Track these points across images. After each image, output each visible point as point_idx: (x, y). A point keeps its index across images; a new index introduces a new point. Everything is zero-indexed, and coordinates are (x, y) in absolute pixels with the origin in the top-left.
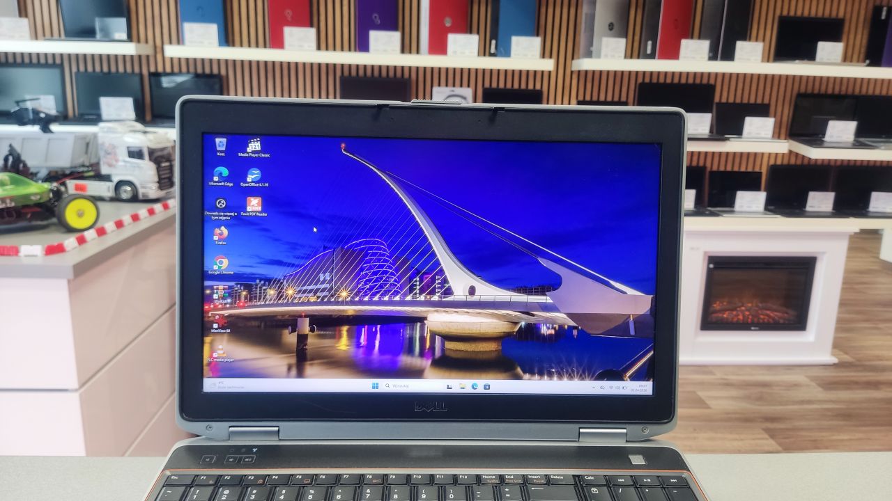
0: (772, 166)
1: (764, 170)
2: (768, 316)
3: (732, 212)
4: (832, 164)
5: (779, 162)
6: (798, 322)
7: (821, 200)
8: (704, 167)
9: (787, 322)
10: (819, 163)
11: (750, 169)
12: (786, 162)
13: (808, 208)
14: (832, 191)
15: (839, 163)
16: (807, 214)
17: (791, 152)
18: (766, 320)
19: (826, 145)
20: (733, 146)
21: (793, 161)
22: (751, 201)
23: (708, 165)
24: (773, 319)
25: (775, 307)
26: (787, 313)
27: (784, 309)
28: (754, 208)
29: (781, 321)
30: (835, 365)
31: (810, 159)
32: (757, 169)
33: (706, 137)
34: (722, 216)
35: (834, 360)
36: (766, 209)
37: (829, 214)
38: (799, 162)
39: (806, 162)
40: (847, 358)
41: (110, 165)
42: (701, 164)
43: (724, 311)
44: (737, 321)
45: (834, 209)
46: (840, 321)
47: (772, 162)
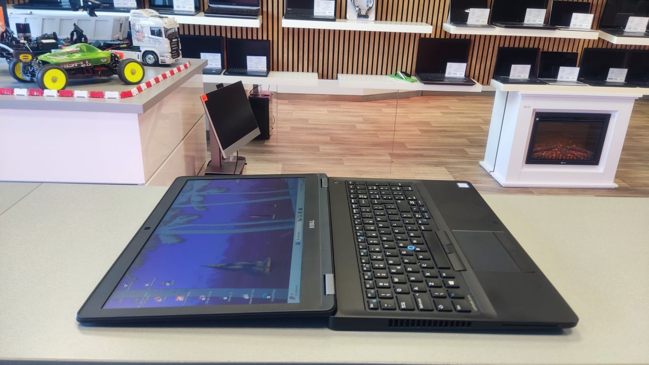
0: (585, 48)
1: (580, 51)
2: (573, 154)
3: (556, 81)
4: (628, 48)
5: (590, 46)
6: (594, 160)
7: (617, 74)
8: (538, 48)
9: (585, 159)
10: (619, 47)
11: (570, 51)
12: (595, 46)
13: (608, 80)
14: (626, 68)
15: (632, 48)
16: (607, 84)
17: (599, 38)
18: (571, 157)
19: (625, 34)
20: (560, 33)
21: (600, 46)
22: (569, 73)
23: (541, 47)
24: (577, 157)
25: (578, 148)
26: (586, 153)
27: (585, 150)
28: (570, 79)
29: (582, 158)
30: (616, 188)
31: (612, 44)
32: (575, 51)
33: (542, 26)
34: (548, 84)
35: (616, 186)
36: (579, 79)
37: (622, 84)
38: (604, 47)
39: (609, 47)
40: (624, 184)
41: (139, 40)
42: (536, 46)
43: (543, 151)
44: (552, 157)
45: (625, 81)
46: (621, 160)
47: (585, 46)
